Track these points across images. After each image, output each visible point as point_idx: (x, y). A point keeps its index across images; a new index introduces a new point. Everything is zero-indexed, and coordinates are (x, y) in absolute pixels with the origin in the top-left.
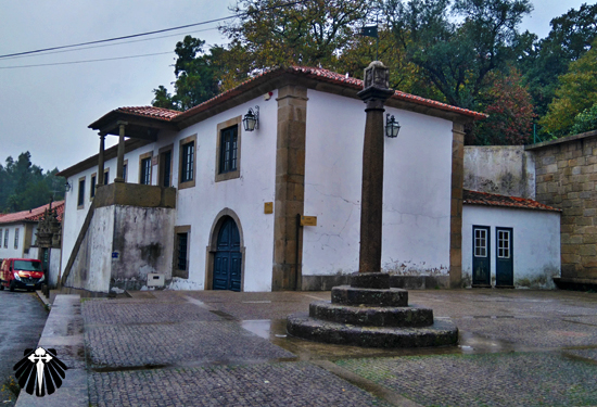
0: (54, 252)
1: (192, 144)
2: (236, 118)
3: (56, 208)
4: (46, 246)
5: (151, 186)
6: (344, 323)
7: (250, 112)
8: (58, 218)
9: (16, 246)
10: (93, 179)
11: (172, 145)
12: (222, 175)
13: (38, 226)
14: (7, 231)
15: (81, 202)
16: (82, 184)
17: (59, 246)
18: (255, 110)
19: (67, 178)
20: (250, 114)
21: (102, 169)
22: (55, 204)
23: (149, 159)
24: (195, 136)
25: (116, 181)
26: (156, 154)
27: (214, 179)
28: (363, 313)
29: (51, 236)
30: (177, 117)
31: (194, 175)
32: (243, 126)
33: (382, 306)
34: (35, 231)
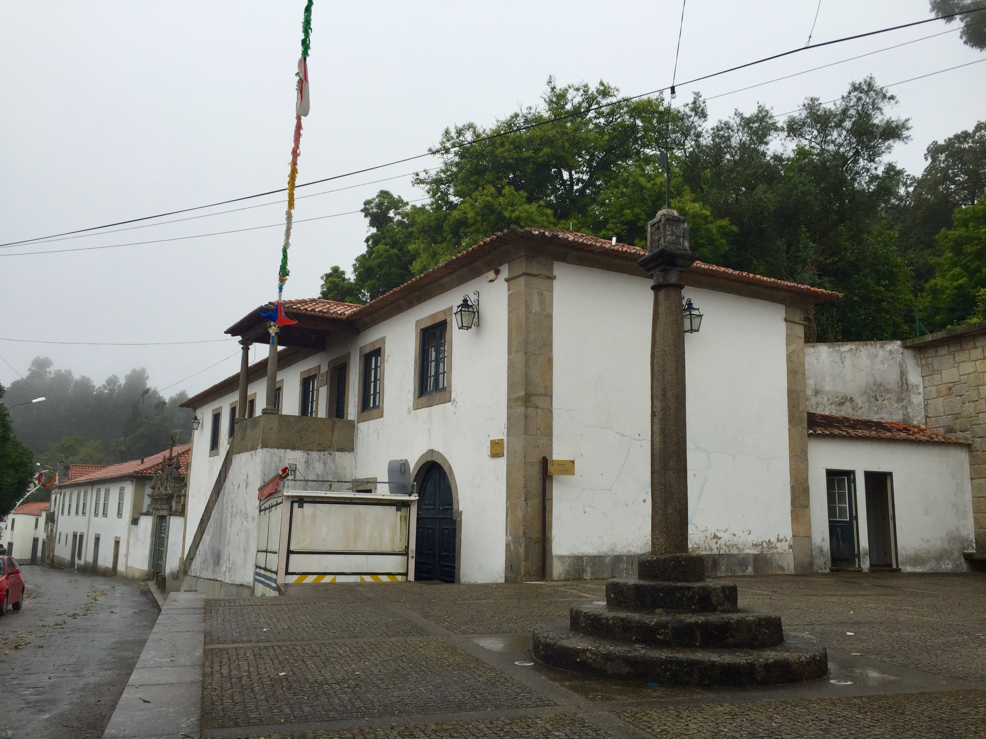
0: (175, 523)
1: (377, 352)
2: (444, 312)
3: (179, 455)
4: (165, 513)
5: (316, 418)
6: (630, 642)
7: (465, 301)
8: (182, 470)
9: (120, 514)
10: (233, 410)
11: (348, 356)
12: (424, 399)
13: (153, 483)
14: (107, 491)
15: (215, 444)
16: (217, 418)
17: (182, 513)
18: (472, 299)
19: (195, 409)
20: (465, 304)
21: (244, 396)
22: (177, 450)
23: (313, 377)
24: (383, 340)
25: (265, 412)
26: (324, 369)
27: (411, 405)
28: (664, 626)
29: (170, 498)
30: (355, 313)
31: (382, 400)
32: (454, 323)
33: (694, 612)
34: (148, 491)
